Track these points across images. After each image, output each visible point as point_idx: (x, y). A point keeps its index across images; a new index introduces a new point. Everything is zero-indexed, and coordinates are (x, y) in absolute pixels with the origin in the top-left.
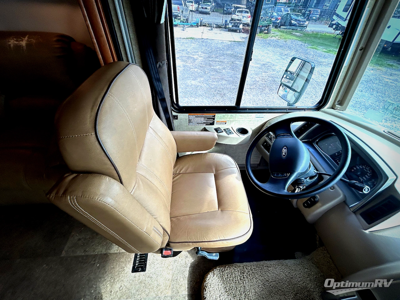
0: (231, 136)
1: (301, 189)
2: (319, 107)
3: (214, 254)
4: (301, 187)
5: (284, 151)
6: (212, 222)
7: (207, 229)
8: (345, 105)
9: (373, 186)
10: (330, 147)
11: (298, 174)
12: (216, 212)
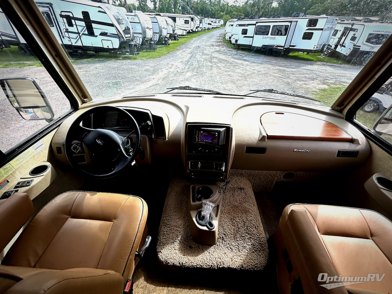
0: (33, 184)
1: (131, 151)
2: (75, 107)
3: (147, 240)
4: (131, 150)
5: (99, 142)
6: (122, 230)
7: (126, 235)
8: (88, 96)
9: (149, 120)
10: (114, 122)
11: (122, 145)
12: (113, 224)
